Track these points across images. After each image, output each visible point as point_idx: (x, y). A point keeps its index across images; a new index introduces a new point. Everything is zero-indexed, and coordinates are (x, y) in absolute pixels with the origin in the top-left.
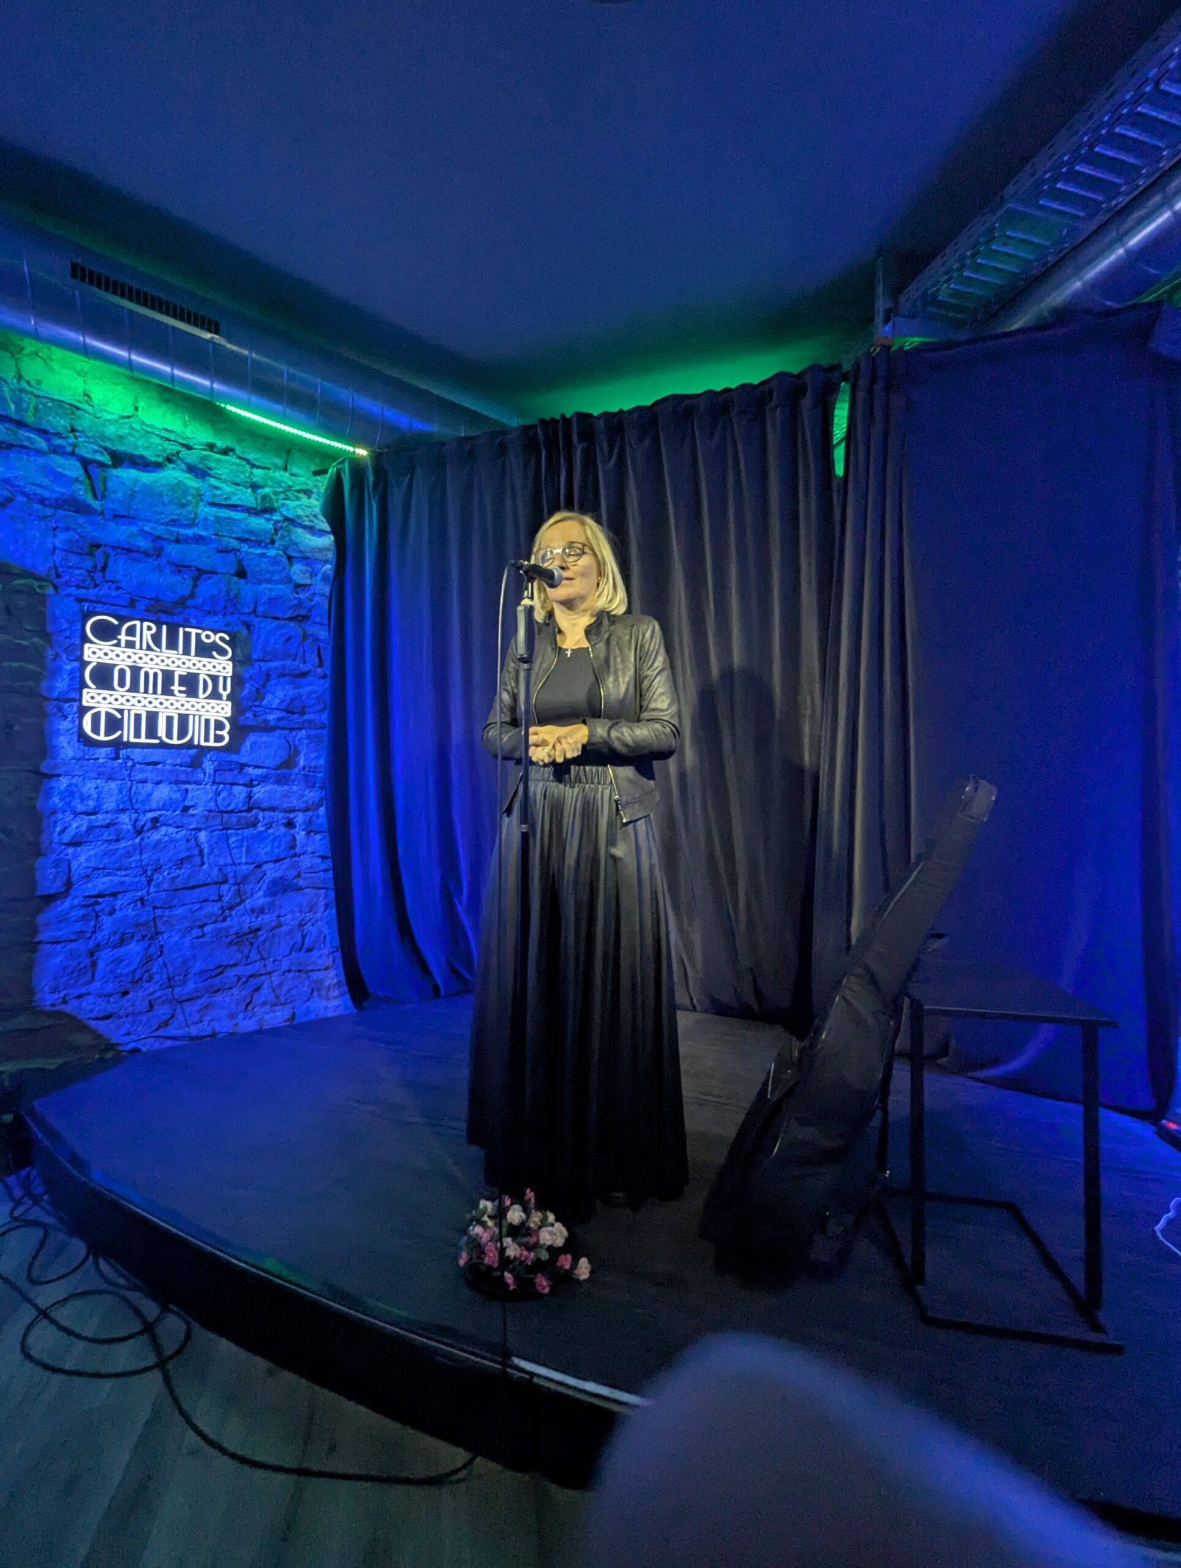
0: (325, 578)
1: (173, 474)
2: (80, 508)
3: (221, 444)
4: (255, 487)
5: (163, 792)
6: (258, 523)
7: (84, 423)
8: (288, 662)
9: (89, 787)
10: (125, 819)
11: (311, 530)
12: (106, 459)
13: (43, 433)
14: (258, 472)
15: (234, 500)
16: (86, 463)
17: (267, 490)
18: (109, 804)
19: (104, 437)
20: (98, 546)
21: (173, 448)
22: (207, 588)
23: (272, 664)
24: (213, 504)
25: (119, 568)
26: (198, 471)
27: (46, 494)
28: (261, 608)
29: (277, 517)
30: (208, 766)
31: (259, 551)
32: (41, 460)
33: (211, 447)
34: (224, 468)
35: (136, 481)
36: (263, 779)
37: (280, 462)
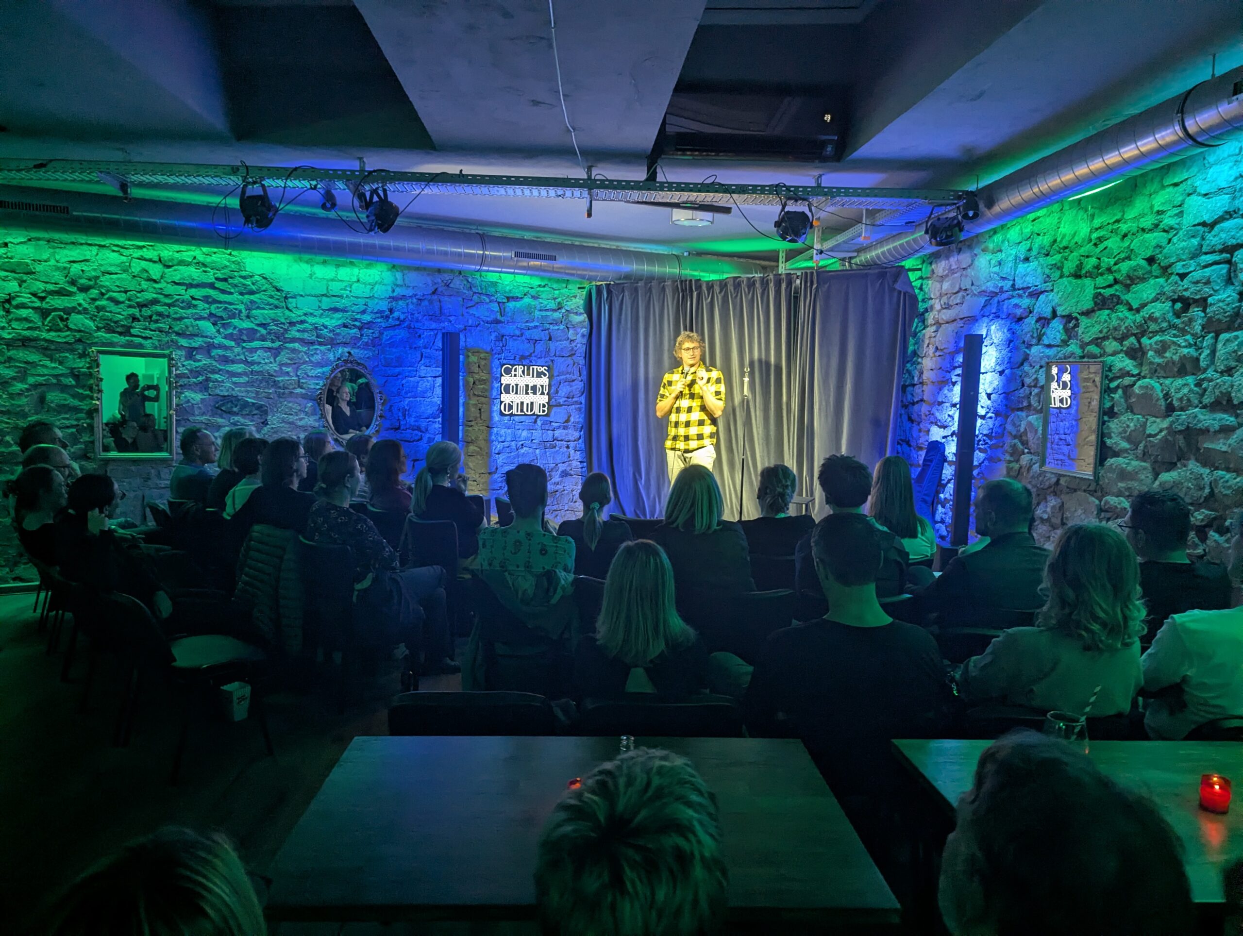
0: (583, 336)
1: (527, 300)
2: (498, 322)
3: (543, 284)
4: (555, 299)
5: (525, 434)
6: (557, 315)
7: (500, 288)
8: (568, 376)
9: (502, 432)
10: (513, 444)
11: (576, 313)
12: (505, 301)
13: (487, 295)
14: (557, 292)
15: (548, 307)
16: (499, 303)
17: (559, 300)
18: (509, 439)
19: (505, 292)
20: (503, 336)
21: (526, 290)
22: (539, 347)
23: (562, 377)
24: (540, 310)
25: (511, 343)
26: (534, 297)
27: (489, 319)
28: (557, 353)
29: (563, 311)
30: (539, 422)
31: (556, 327)
32: (487, 306)
33: (540, 286)
34: (545, 293)
35: (515, 307)
36: (559, 427)
37: (564, 285)
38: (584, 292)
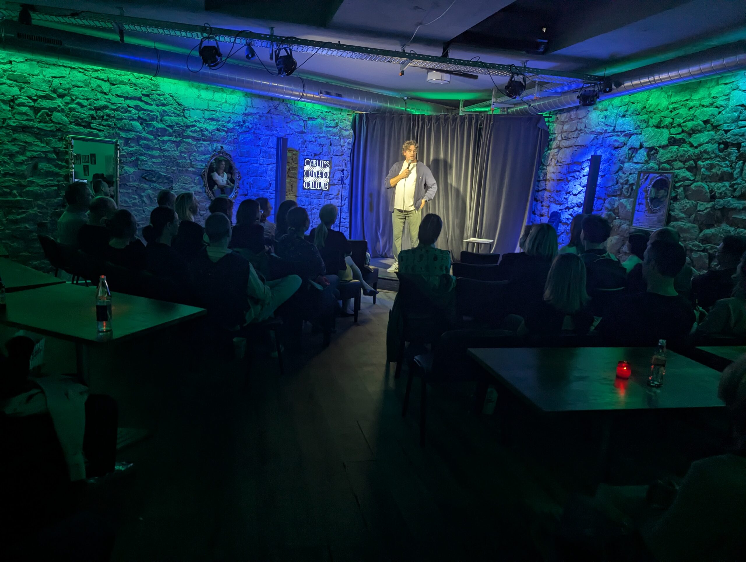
0: (349, 143)
1: (319, 120)
2: (303, 132)
3: (328, 111)
4: (334, 120)
5: (315, 201)
6: (335, 130)
7: (305, 112)
8: (339, 167)
9: (304, 199)
10: (309, 206)
11: (345, 130)
12: (307, 120)
13: (298, 116)
14: (335, 116)
15: (331, 125)
16: (304, 121)
17: (337, 121)
18: (307, 204)
19: (308, 114)
20: (305, 141)
21: (319, 114)
22: (325, 149)
23: (336, 168)
24: (326, 127)
25: (310, 146)
26: (323, 119)
27: (298, 131)
28: (334, 153)
29: (339, 128)
30: (323, 195)
31: (334, 138)
32: (297, 123)
33: (326, 112)
34: (329, 117)
35: (313, 124)
36: (334, 198)
37: (340, 112)
38: (351, 118)
